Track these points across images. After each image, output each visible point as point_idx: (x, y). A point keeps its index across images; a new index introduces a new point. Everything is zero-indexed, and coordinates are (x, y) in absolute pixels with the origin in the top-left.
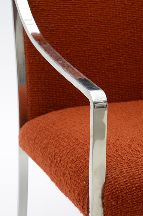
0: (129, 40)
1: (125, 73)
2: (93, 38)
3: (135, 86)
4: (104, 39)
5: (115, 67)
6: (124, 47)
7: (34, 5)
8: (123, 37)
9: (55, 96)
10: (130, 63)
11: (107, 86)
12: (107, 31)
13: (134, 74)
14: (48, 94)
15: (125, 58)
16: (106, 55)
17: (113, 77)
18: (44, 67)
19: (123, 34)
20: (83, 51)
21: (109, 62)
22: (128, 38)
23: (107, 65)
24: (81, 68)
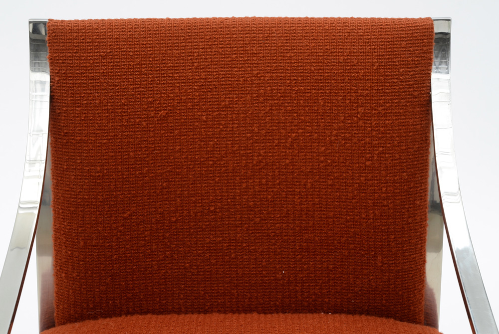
0: (256, 198)
1: (245, 257)
2: (182, 191)
3: (266, 283)
4: (205, 193)
5: (225, 245)
6: (246, 209)
7: (65, 131)
8: (245, 192)
9: (98, 290)
10: (257, 241)
11: (207, 278)
12: (214, 180)
13: (264, 260)
14: (84, 287)
15: (247, 230)
16: (208, 221)
17: (220, 263)
18: (77, 239)
19: (244, 185)
20: (160, 214)
21: (213, 234)
22: (255, 195)
23: (208, 240)
24: (154, 244)
